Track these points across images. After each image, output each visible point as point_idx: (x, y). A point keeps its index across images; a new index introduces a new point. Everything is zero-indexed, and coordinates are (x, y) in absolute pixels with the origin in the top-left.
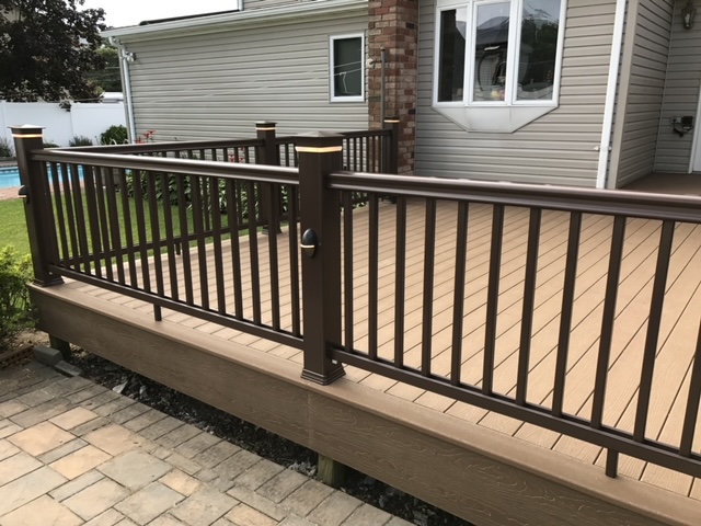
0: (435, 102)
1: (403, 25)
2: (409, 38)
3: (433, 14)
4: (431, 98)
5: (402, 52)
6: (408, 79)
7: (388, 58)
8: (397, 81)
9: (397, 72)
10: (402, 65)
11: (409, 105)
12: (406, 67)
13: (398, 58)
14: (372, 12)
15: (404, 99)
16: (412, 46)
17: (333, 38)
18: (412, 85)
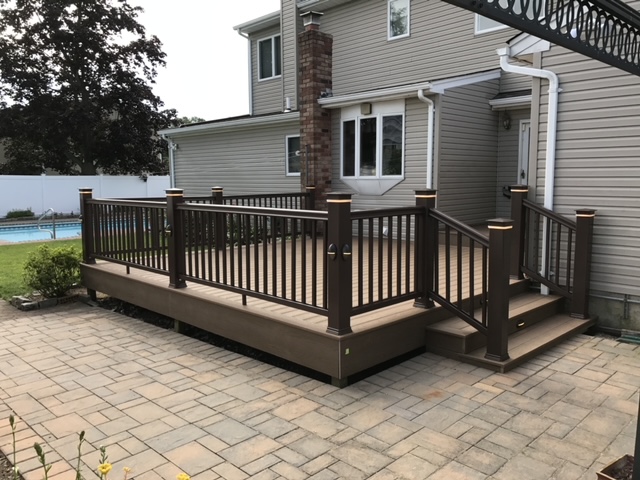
0: (342, 177)
1: (320, 131)
2: (323, 138)
3: (339, 123)
4: (339, 174)
5: (319, 146)
6: (324, 162)
7: (309, 150)
8: (315, 164)
9: (315, 159)
10: (319, 154)
11: (325, 178)
12: (322, 155)
13: (315, 150)
14: (302, 123)
15: (321, 175)
16: (327, 143)
17: (287, 137)
18: (327, 166)
